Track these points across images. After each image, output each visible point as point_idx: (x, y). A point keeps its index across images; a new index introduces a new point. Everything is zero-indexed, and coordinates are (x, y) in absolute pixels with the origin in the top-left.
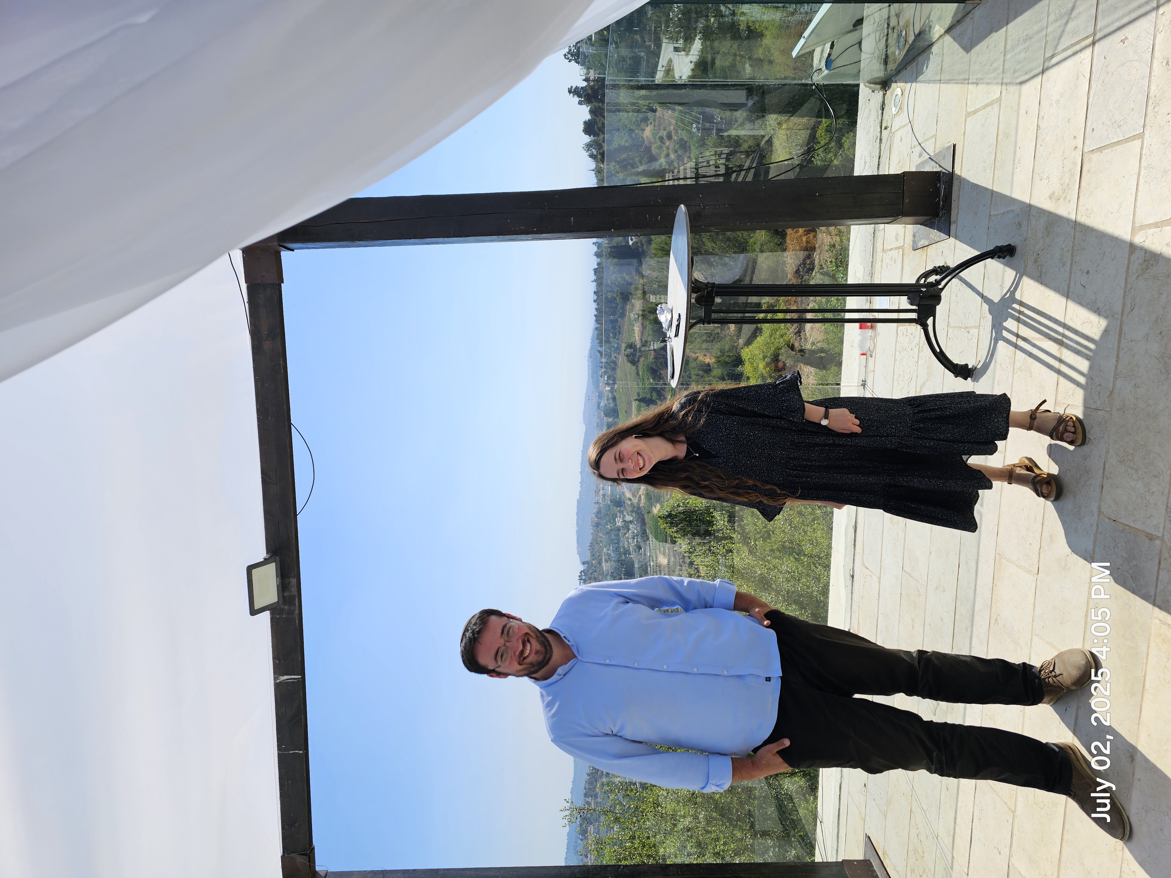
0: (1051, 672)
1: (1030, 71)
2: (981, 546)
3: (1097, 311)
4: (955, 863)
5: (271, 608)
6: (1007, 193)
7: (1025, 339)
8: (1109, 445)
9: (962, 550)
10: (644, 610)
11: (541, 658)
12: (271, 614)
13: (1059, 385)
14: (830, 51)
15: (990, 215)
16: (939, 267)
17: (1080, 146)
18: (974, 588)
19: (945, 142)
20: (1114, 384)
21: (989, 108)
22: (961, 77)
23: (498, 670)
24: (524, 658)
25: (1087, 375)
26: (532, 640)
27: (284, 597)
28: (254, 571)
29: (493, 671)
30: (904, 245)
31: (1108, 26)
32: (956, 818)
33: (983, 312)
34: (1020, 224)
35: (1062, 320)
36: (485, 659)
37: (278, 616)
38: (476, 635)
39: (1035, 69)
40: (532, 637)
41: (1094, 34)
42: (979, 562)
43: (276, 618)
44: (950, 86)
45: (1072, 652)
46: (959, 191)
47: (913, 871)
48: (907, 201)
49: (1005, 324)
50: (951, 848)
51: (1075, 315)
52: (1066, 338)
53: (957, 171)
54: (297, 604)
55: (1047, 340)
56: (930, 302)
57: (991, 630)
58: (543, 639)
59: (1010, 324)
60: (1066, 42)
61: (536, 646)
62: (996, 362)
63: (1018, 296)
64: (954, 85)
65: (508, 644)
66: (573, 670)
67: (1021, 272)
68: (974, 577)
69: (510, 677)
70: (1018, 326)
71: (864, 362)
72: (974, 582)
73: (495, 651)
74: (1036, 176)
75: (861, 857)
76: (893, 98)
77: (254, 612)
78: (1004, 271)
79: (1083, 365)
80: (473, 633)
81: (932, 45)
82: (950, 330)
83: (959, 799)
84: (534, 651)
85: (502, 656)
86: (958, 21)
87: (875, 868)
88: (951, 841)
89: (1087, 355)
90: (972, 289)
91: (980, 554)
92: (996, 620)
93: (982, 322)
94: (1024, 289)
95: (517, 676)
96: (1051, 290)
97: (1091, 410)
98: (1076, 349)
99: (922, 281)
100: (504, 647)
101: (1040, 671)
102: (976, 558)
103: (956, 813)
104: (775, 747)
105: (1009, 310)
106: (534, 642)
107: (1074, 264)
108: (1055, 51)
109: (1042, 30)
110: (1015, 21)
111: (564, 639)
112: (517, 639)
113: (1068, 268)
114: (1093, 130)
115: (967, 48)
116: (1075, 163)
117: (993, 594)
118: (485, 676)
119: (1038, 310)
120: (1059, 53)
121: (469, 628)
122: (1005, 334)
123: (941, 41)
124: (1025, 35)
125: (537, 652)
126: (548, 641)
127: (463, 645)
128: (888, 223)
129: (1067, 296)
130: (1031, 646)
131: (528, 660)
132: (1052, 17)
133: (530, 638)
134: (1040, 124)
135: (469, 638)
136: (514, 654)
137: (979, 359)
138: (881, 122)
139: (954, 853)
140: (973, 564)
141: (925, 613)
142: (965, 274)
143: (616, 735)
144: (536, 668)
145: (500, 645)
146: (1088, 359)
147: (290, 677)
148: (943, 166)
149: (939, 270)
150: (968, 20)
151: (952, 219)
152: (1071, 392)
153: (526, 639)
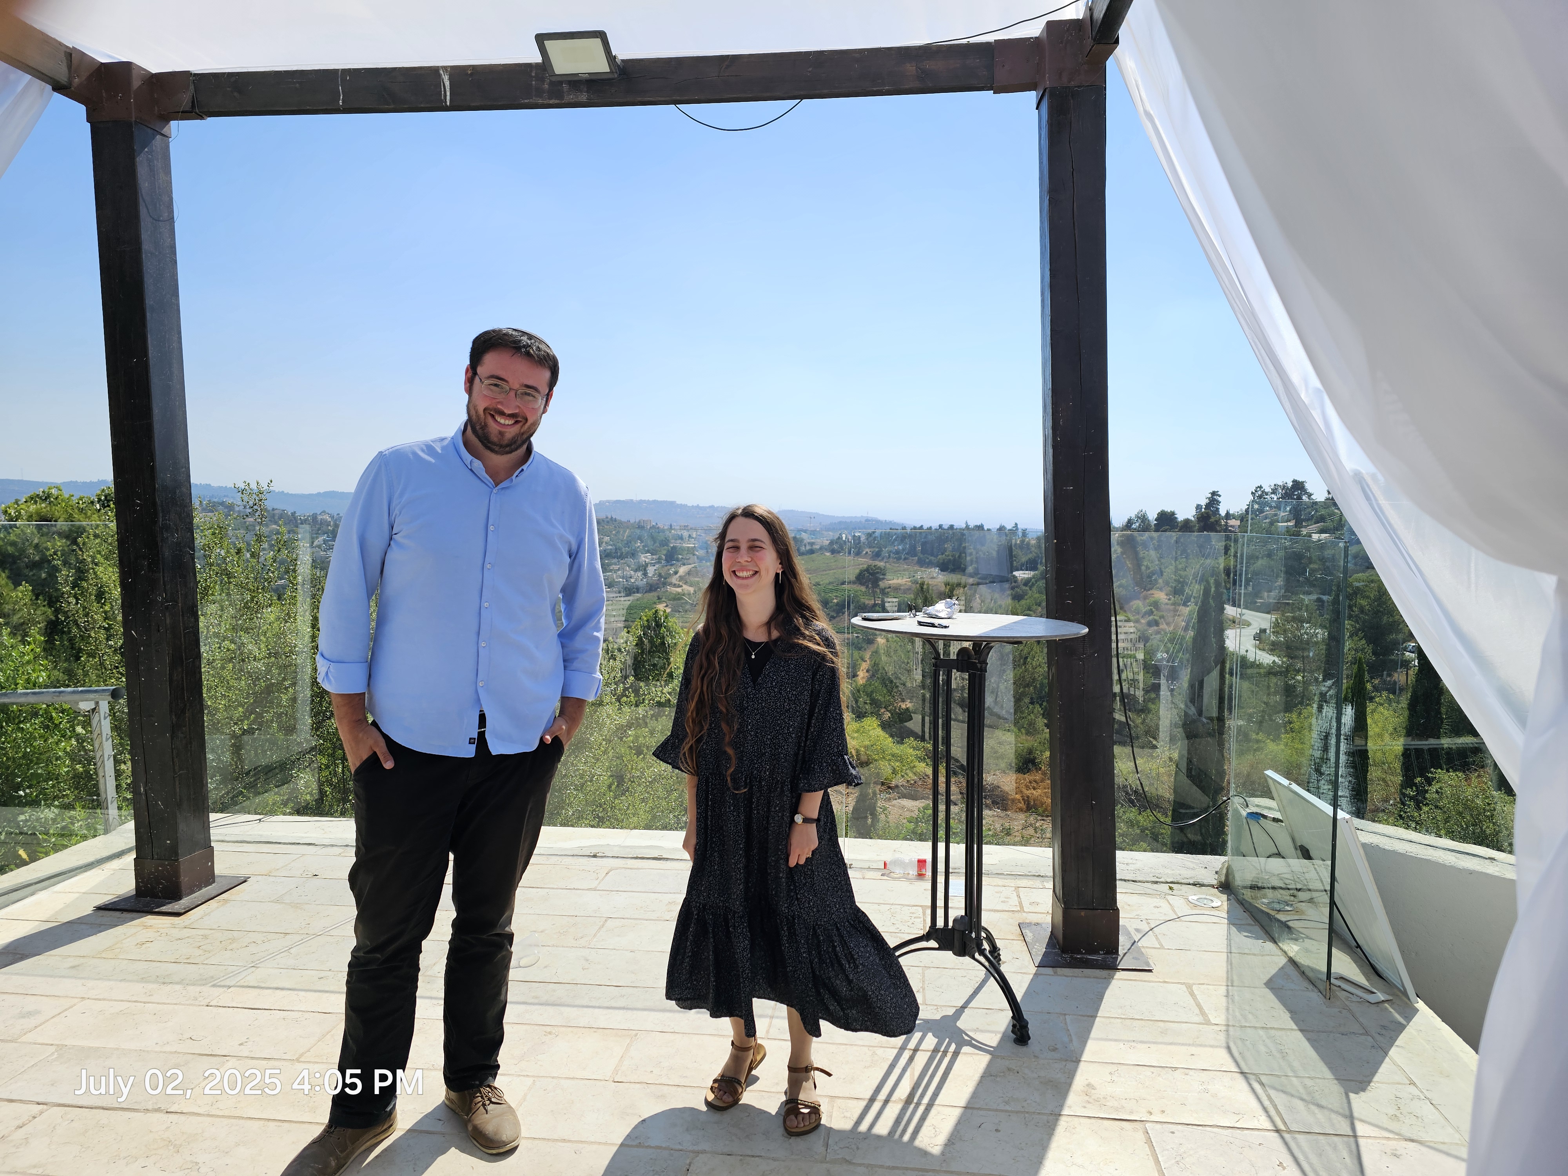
0: (489, 1099)
1: (1243, 1058)
2: (646, 1013)
3: (950, 1142)
4: (222, 990)
5: (546, 65)
6: (1093, 1034)
7: (911, 1059)
8: (784, 1161)
9: (639, 989)
10: (560, 577)
11: (494, 438)
12: (537, 64)
13: (856, 1101)
14: (1270, 817)
15: (1065, 1015)
16: (999, 955)
17: (1153, 1118)
18: (590, 1005)
19: (1155, 959)
20: (860, 1165)
21: (1197, 1011)
22: (1235, 978)
23: (477, 380)
24: (493, 416)
25: (870, 1133)
26: (518, 426)
27: (561, 83)
28: (598, 41)
29: (475, 373)
30: (1025, 912)
31: (1300, 1147)
32: (282, 989)
33: (944, 1008)
34: (1055, 1050)
35: (937, 1102)
36: (491, 362)
37: (533, 74)
38: (523, 350)
39: (1246, 1064)
40: (522, 427)
41: (1290, 1132)
42: (625, 1011)
43: (531, 71)
44: (1224, 964)
45: (517, 1124)
46: (1094, 978)
47: (205, 937)
48: (1083, 914)
49: (930, 1035)
50: (242, 984)
51: (944, 1117)
52: (915, 1107)
53: (1119, 975)
54: (551, 102)
55: (912, 1086)
56: (957, 943)
57: (536, 1027)
58: (519, 442)
59: (930, 1042)
60: (1280, 1099)
61: (510, 432)
63: (966, 1049)
64: (1225, 969)
65: (512, 394)
66: (478, 481)
67: (995, 1053)
68: (605, 1005)
69: (467, 396)
70: (928, 1051)
71: (875, 866)
72: (598, 1005)
73: (502, 377)
74: (1115, 1067)
75: (217, 871)
76: (1208, 897)
77: (541, 39)
78: (995, 1032)
79: (883, 1128)
80: (528, 346)
81: (1275, 942)
82: (920, 970)
83: (308, 993)
84: (503, 430)
85: (496, 385)
86: (1303, 972)
87: (204, 890)
88: (251, 984)
89: (895, 1132)
90: (972, 994)
91: (635, 1012)
92: (550, 1033)
93: (932, 1007)
94: (974, 1056)
95: (468, 407)
96: (974, 1088)
97: (826, 1139)
98: (902, 1119)
99: (983, 934)
100: (508, 388)
101: (490, 1086)
102: (629, 1007)
103: (290, 989)
104: (381, 750)
105: (947, 1040)
106: (515, 430)
107: (1008, 1114)
108: (1269, 1086)
109: (1294, 1071)
110: (1304, 1039)
111: (520, 469)
112: (519, 407)
113: (1002, 1107)
114: (1175, 1133)
115: (1270, 984)
116: (1133, 1113)
117: (583, 1029)
118: (467, 362)
119: (949, 1073)
120: (1265, 1092)
121: (533, 341)
123: (1279, 952)
124: (1287, 1051)
125: (501, 434)
126: (516, 449)
127: (510, 332)
128: (1054, 891)
129: (968, 1108)
130: (520, 1075)
131: (490, 421)
132: (1310, 1083)
133: (521, 424)
134: (1179, 1070)
135: (520, 341)
136: (499, 402)
138: (1178, 883)
139: (235, 988)
140: (622, 1004)
141: (553, 946)
142: (993, 984)
143: (391, 539)
144: (480, 432)
145: (510, 383)
146: (890, 1133)
147: (448, 89)
148: (1125, 958)
149: (996, 954)
150: (1306, 984)
151: (1059, 969)
152: (848, 1114)
153: (519, 419)
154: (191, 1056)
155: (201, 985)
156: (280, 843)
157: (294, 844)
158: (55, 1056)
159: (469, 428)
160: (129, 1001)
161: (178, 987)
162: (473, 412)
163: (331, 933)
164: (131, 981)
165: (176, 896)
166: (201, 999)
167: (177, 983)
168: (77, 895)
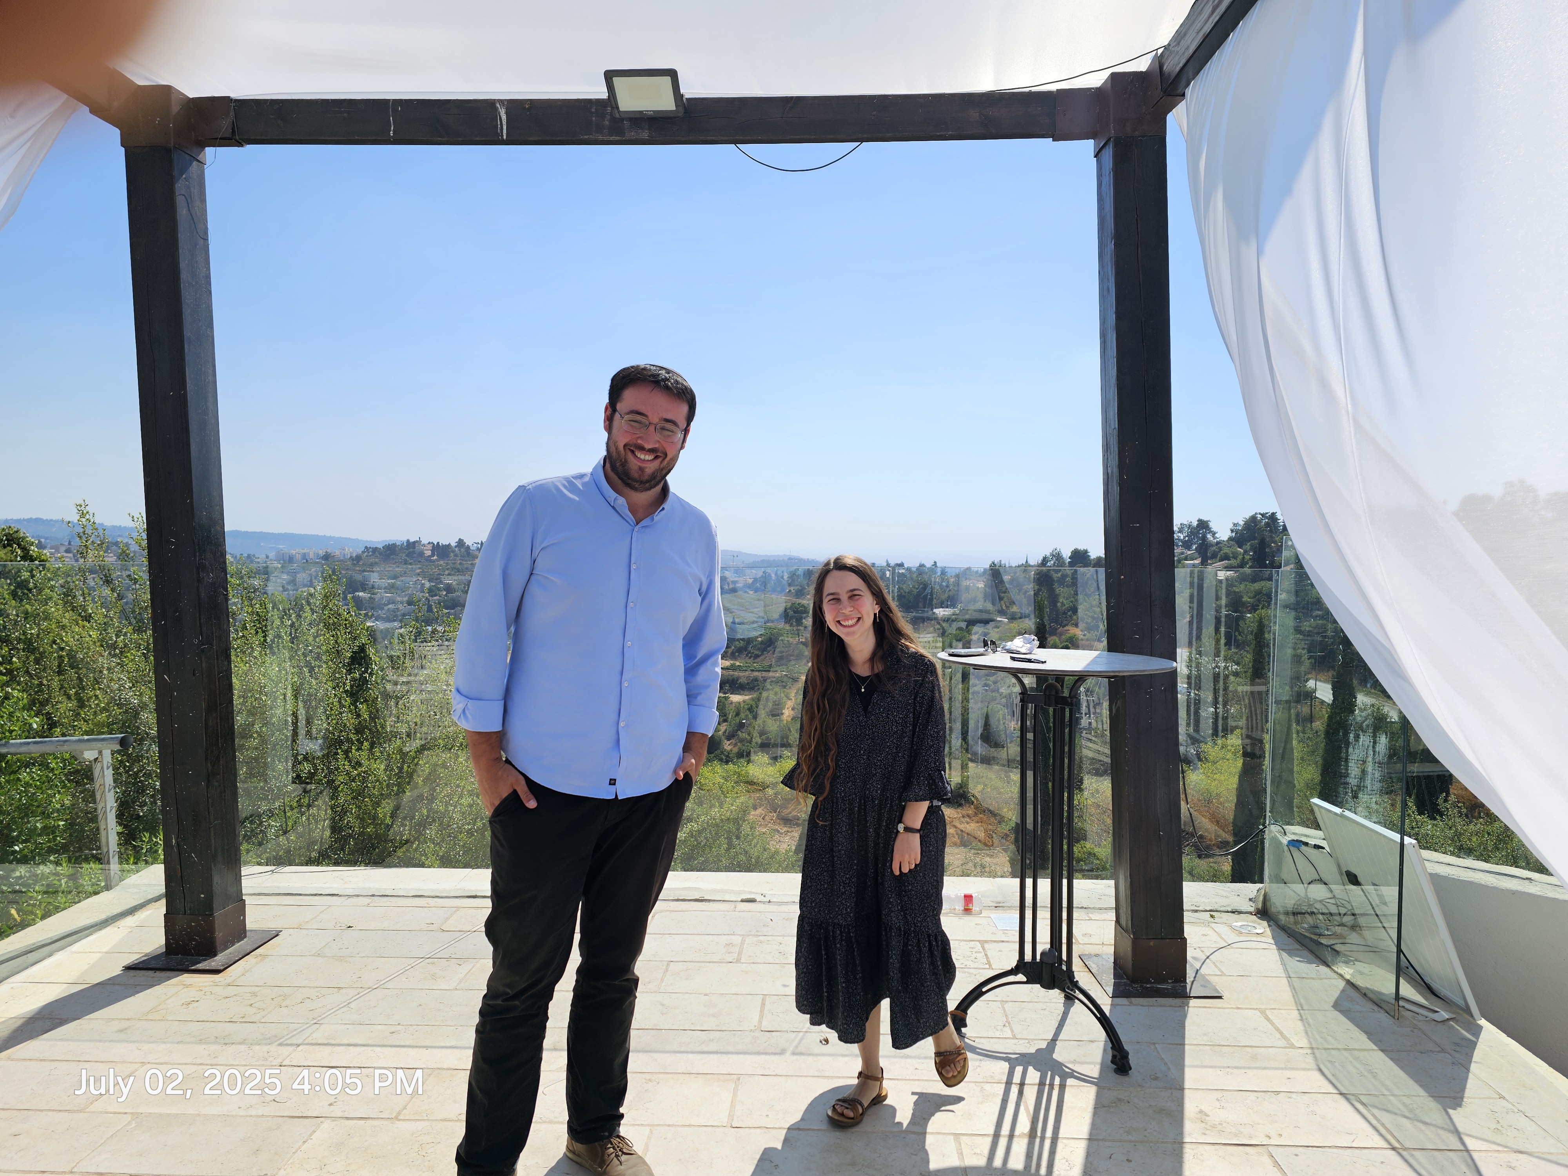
0: (621, 1150)
1: (1337, 1079)
2: (741, 1056)
3: (1087, 1174)
4: (290, 1048)
5: (611, 101)
6: (1187, 1061)
7: (1021, 1093)
11: (635, 474)
12: (602, 100)
13: (980, 1137)
14: (1311, 844)
15: (1154, 1044)
17: (1272, 1142)
18: (682, 1050)
19: (1220, 985)
21: (1278, 1035)
22: (1303, 1002)
23: (616, 417)
24: (633, 452)
25: (1006, 1168)
26: (658, 461)
27: (624, 120)
28: (668, 80)
29: (616, 409)
30: (1080, 944)
31: (1420, 1163)
32: (355, 1045)
33: (1035, 1042)
34: (1156, 1078)
35: (1057, 1135)
36: (630, 398)
37: (596, 110)
38: (662, 384)
39: (1342, 1085)
40: (661, 462)
41: (1405, 1149)
42: (719, 1055)
43: (594, 107)
44: (1288, 989)
46: (1170, 1006)
47: (254, 994)
48: (1152, 944)
49: (1031, 1069)
50: (310, 1042)
51: (1071, 1149)
52: (1040, 1141)
53: (1193, 1002)
55: (1031, 1120)
56: (1045, 976)
58: (659, 479)
59: (1033, 1076)
60: (1385, 1117)
61: (650, 468)
62: (981, 1060)
63: (1070, 1081)
64: (1290, 994)
65: (652, 428)
66: (620, 518)
67: (1099, 1083)
68: (697, 1050)
70: (1035, 1084)
72: (689, 1050)
73: (641, 411)
74: (1219, 1094)
75: (249, 925)
76: (1250, 924)
77: (610, 75)
78: (1096, 1063)
79: (1015, 1164)
80: (666, 380)
81: (1328, 966)
82: (999, 1004)
83: (384, 1048)
84: (643, 465)
85: (636, 420)
86: (1365, 994)
87: (237, 945)
88: (320, 1042)
89: (1030, 1167)
90: (1058, 1027)
91: (730, 1056)
92: (650, 1080)
93: (1024, 1041)
94: (1081, 1088)
96: (1091, 1119)
98: (1033, 1153)
100: (647, 423)
101: (618, 1137)
102: (721, 1051)
103: (364, 1045)
104: (520, 789)
105: (1049, 1073)
106: (655, 465)
107: (1134, 1144)
108: (1371, 1106)
109: (1389, 1090)
110: (1387, 1059)
111: (659, 508)
112: (659, 441)
113: (1124, 1137)
114: (1297, 1155)
115: (1337, 1006)
116: (1251, 1137)
117: (683, 1075)
119: (1062, 1106)
120: (1369, 1111)
121: (671, 375)
122: (1019, 1070)
123: (1335, 976)
124: (1376, 1071)
125: (641, 469)
127: (648, 367)
128: (1118, 921)
129: (1092, 1139)
130: (634, 1125)
132: (1408, 1101)
133: (660, 460)
134: (1281, 1094)
135: (658, 376)
136: (638, 438)
137: (977, 1040)
138: (1217, 911)
139: (304, 1047)
140: (714, 1049)
143: (532, 573)
144: (619, 467)
145: (650, 418)
146: (1025, 1168)
147: (504, 124)
148: (1194, 986)
150: (1370, 1005)
151: (1133, 999)
152: (978, 1151)
153: (659, 454)
154: (280, 1118)
155: (266, 1044)
156: (300, 895)
157: (315, 895)
158: (133, 1125)
159: (608, 465)
160: (194, 1064)
161: (242, 1048)
162: (613, 449)
163: (386, 985)
164: (189, 1043)
165: (211, 952)
166: (271, 1059)
167: (240, 1043)
168: (99, 955)
